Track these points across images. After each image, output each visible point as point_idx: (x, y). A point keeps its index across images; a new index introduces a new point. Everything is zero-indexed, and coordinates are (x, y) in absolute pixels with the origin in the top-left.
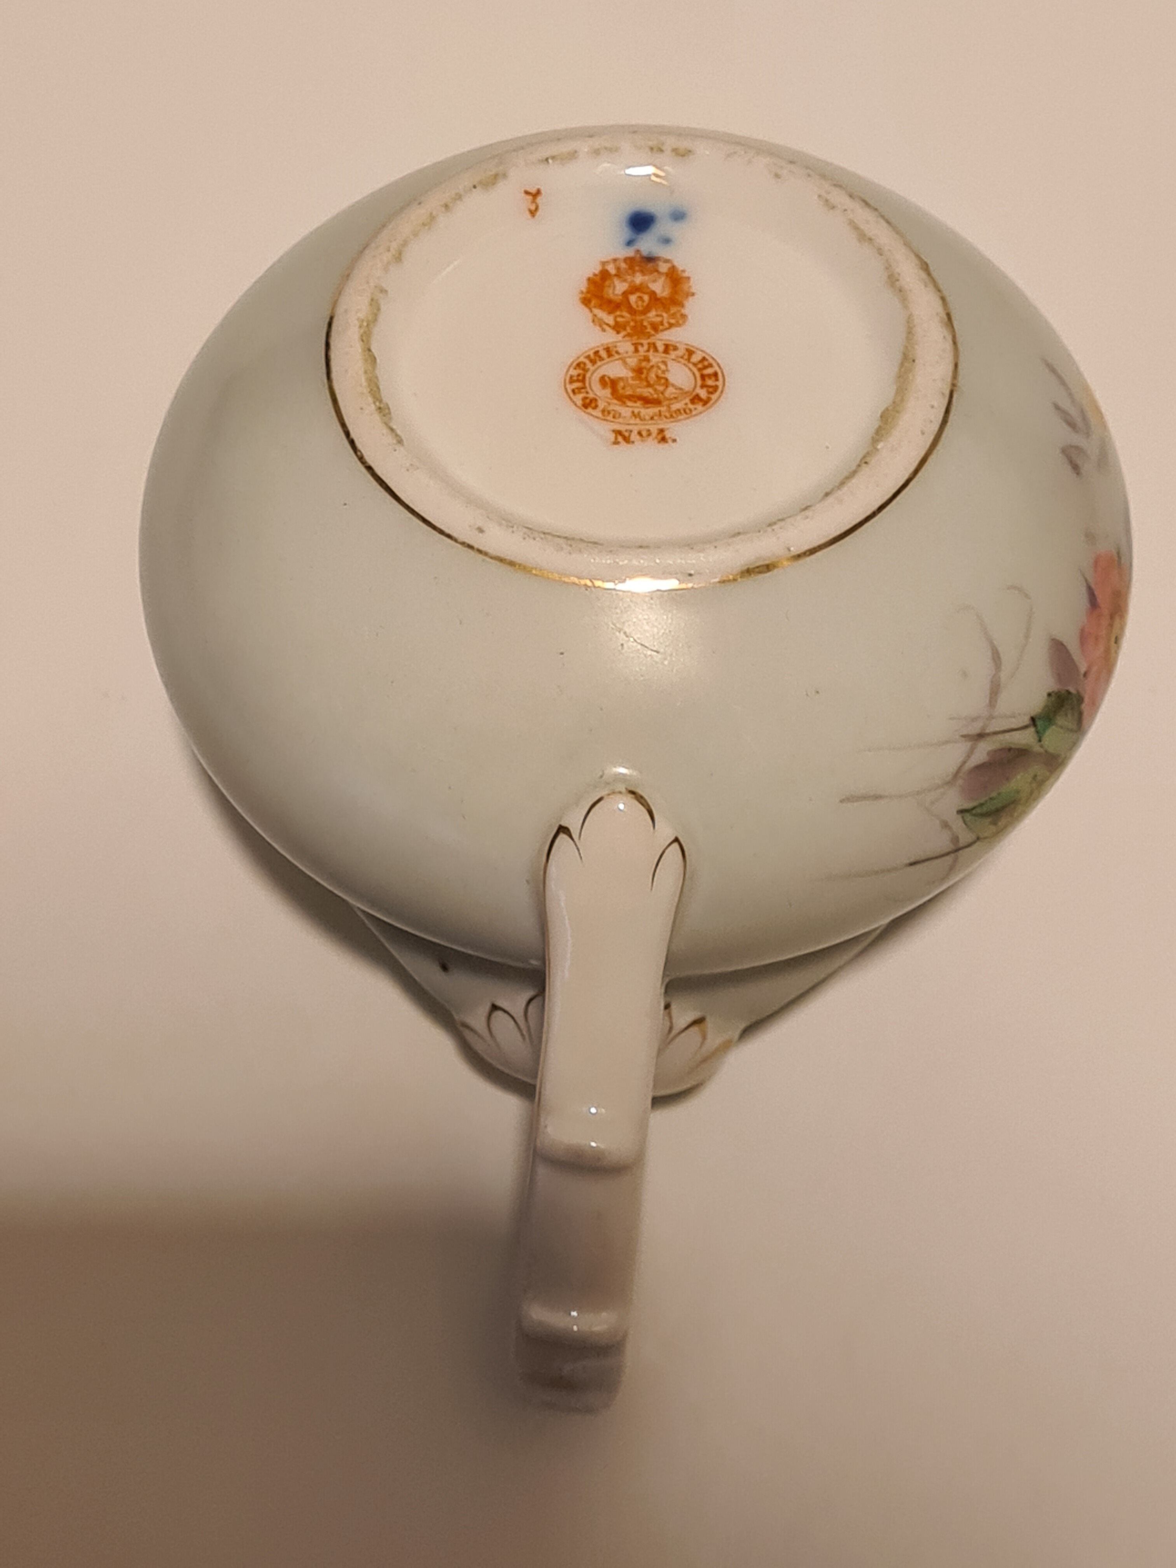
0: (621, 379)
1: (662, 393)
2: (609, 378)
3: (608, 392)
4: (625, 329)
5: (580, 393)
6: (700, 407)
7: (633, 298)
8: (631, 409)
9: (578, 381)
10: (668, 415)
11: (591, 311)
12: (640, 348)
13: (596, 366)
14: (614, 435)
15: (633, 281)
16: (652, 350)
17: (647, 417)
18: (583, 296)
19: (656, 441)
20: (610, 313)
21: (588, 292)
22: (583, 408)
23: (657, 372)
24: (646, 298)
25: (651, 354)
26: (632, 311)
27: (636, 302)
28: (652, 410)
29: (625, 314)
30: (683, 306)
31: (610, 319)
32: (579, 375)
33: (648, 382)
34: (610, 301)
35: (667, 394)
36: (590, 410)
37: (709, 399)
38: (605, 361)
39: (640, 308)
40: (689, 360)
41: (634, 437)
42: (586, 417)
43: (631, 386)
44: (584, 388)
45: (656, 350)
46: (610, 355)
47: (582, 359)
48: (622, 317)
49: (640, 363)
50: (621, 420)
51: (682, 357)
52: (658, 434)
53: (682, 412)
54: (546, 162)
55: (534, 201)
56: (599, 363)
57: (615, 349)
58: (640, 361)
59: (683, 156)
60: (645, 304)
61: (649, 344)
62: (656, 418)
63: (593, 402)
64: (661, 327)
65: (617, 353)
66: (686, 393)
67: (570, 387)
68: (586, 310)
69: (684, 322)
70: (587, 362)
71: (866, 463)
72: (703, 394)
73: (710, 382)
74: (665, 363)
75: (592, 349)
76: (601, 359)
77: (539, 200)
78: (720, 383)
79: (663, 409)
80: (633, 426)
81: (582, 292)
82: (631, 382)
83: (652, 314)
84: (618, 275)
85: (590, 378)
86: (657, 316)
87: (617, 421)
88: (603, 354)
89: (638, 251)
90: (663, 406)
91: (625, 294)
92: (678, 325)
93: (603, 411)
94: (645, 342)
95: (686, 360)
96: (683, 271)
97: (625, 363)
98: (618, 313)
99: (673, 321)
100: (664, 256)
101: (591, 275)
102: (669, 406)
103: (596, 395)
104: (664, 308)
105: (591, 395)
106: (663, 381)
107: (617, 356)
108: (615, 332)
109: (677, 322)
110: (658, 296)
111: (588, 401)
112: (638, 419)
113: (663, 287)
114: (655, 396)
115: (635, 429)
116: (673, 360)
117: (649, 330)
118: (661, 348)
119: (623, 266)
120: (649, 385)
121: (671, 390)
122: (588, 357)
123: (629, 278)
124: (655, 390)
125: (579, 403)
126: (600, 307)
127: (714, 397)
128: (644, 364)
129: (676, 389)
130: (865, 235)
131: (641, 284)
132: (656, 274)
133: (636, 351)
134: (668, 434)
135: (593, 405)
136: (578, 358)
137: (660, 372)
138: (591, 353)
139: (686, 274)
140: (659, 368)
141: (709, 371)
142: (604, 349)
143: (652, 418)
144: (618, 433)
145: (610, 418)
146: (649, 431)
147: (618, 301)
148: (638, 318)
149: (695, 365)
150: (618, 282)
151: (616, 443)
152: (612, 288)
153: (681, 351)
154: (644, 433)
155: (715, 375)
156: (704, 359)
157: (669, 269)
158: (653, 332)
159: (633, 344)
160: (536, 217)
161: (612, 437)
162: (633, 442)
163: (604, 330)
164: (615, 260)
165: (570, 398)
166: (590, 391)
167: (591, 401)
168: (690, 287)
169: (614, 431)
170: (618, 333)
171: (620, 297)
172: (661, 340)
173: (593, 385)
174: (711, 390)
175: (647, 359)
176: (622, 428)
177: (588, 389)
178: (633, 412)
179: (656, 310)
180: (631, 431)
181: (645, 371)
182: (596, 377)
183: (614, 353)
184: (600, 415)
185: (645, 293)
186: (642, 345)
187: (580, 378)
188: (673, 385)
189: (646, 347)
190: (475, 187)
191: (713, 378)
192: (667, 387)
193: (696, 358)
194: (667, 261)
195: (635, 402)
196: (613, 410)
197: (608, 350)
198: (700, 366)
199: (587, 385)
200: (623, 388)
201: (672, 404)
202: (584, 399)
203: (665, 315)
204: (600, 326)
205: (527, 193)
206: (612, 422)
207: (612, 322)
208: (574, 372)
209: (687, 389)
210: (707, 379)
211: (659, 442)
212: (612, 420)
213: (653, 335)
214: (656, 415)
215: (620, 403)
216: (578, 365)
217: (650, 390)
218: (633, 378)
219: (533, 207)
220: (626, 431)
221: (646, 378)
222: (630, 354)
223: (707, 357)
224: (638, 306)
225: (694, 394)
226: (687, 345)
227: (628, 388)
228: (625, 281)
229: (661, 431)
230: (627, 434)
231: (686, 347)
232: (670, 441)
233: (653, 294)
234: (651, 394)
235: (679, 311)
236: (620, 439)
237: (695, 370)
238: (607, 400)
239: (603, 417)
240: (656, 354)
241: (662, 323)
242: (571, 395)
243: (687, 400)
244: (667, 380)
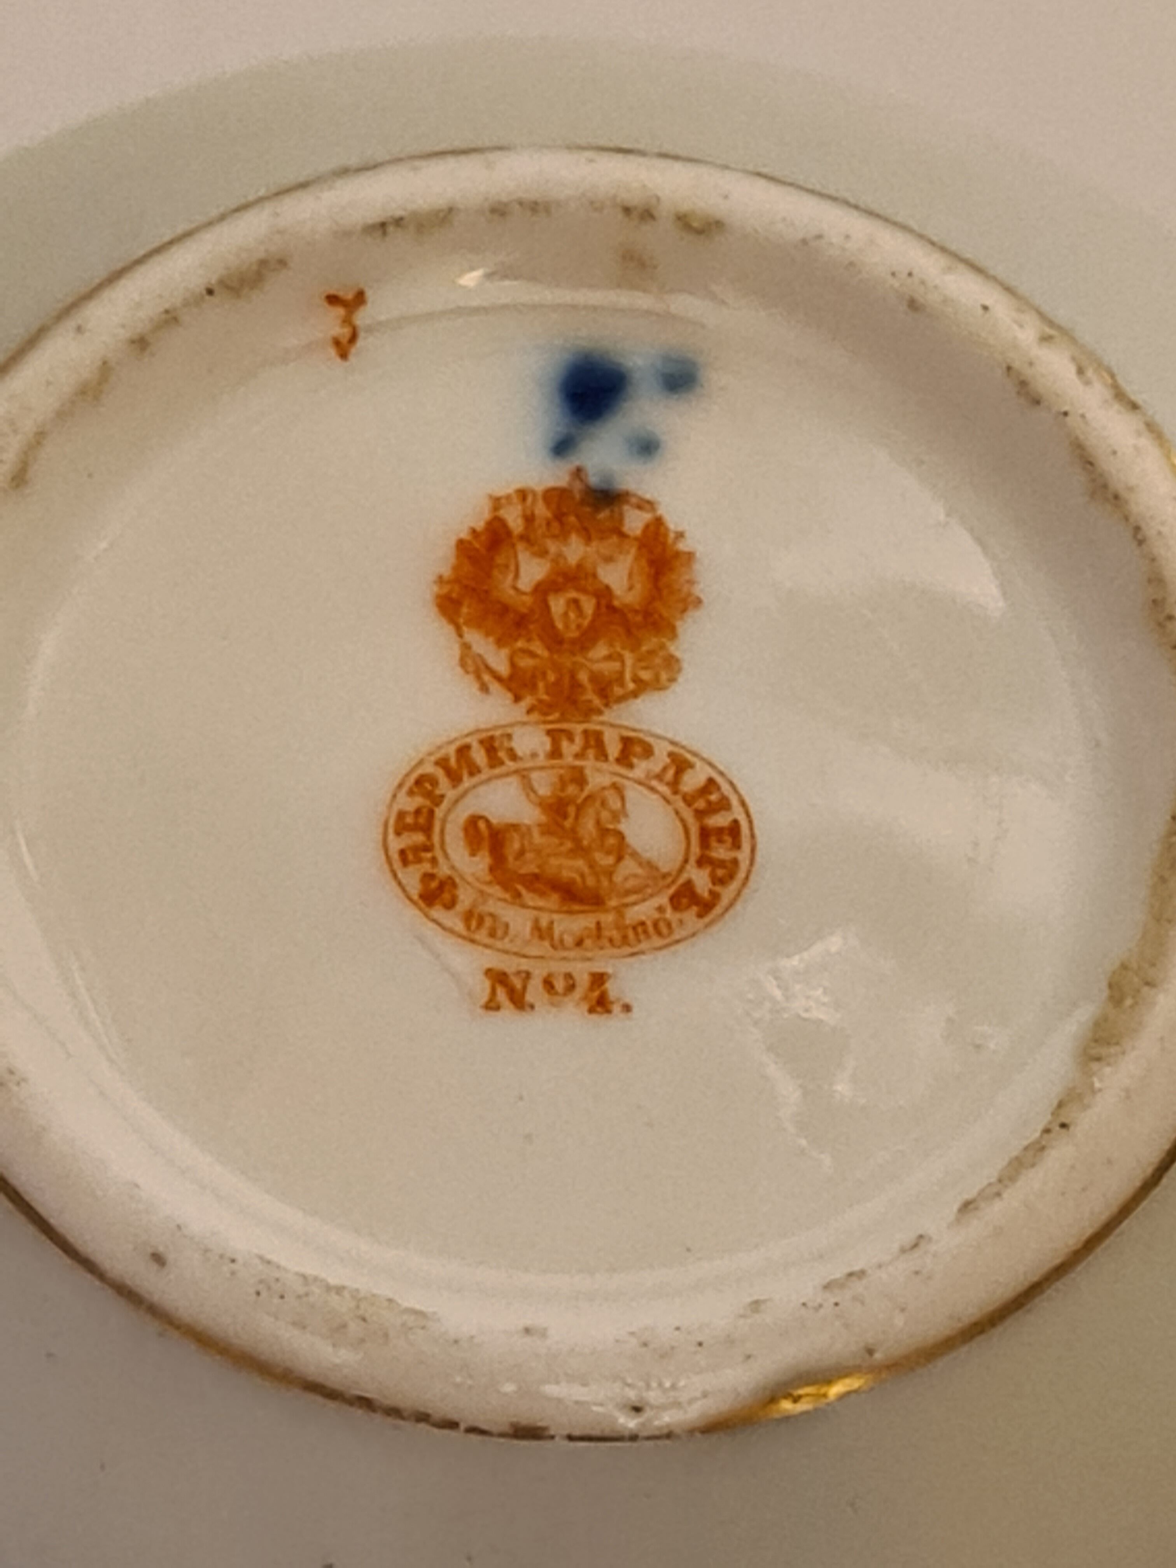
0: (515, 827)
1: (610, 874)
2: (487, 821)
3: (481, 864)
4: (533, 688)
5: (419, 861)
6: (690, 915)
7: (558, 605)
8: (531, 914)
9: (415, 828)
10: (615, 934)
11: (461, 636)
12: (565, 744)
13: (461, 788)
14: (487, 984)
15: (560, 555)
16: (591, 753)
17: (569, 940)
18: (445, 590)
19: (585, 1007)
20: (500, 643)
21: (456, 580)
22: (422, 904)
23: (598, 814)
24: (589, 605)
25: (589, 764)
26: (554, 640)
27: (566, 614)
28: (582, 923)
29: (538, 647)
30: (672, 632)
31: (499, 661)
32: (418, 812)
33: (577, 841)
34: (505, 609)
35: (618, 878)
36: (437, 912)
37: (715, 897)
38: (483, 776)
39: (574, 634)
40: (674, 785)
41: (535, 992)
42: (429, 930)
43: (538, 851)
44: (428, 848)
45: (602, 755)
46: (494, 760)
47: (429, 768)
48: (532, 655)
49: (563, 789)
50: (506, 944)
51: (659, 777)
52: (591, 989)
53: (651, 929)
54: (379, 233)
55: (347, 321)
56: (467, 782)
57: (506, 744)
58: (563, 783)
59: (699, 232)
60: (586, 623)
61: (586, 732)
62: (588, 942)
63: (447, 888)
64: (618, 691)
65: (513, 756)
66: (664, 876)
67: (396, 844)
68: (450, 629)
69: (672, 680)
70: (440, 774)
71: (1063, 1126)
72: (701, 880)
73: (720, 852)
74: (617, 789)
75: (451, 742)
76: (474, 770)
77: (362, 317)
78: (743, 856)
79: (608, 918)
80: (532, 962)
81: (440, 580)
82: (538, 839)
83: (600, 650)
84: (524, 538)
85: (444, 821)
86: (609, 658)
87: (499, 944)
88: (479, 756)
89: (578, 473)
90: (607, 911)
91: (543, 590)
92: (656, 685)
93: (468, 916)
94: (578, 728)
95: (668, 784)
96: (680, 535)
97: (528, 787)
98: (520, 644)
99: (645, 675)
100: (640, 493)
101: (465, 535)
102: (620, 911)
103: (453, 867)
104: (629, 632)
105: (443, 870)
106: (611, 841)
107: (511, 765)
108: (510, 696)
109: (657, 678)
110: (616, 603)
111: (434, 885)
112: (546, 943)
113: (630, 575)
114: (591, 881)
115: (539, 972)
116: (640, 783)
117: (591, 696)
118: (613, 749)
119: (542, 511)
120: (579, 850)
121: (629, 866)
122: (442, 763)
123: (553, 547)
124: (592, 865)
125: (414, 886)
126: (477, 622)
127: (727, 893)
128: (571, 790)
129: (640, 864)
130: (1105, 486)
131: (579, 566)
132: (615, 539)
133: (556, 753)
134: (612, 988)
135: (446, 896)
136: (421, 762)
137: (605, 815)
138: (451, 750)
139: (682, 546)
140: (603, 803)
141: (719, 820)
142: (481, 742)
143: (579, 943)
144: (498, 978)
145: (482, 935)
146: (569, 976)
147: (524, 610)
148: (567, 661)
149: (688, 800)
150: (528, 554)
151: (491, 1006)
152: (511, 576)
153: (660, 758)
154: (560, 985)
155: (734, 829)
156: (711, 781)
157: (647, 527)
158: (597, 702)
159: (549, 732)
160: (352, 358)
161: (482, 988)
162: (532, 1007)
163: (484, 688)
164: (523, 494)
165: (395, 875)
166: (441, 859)
167: (442, 886)
168: (691, 582)
169: (489, 972)
170: (517, 699)
171: (528, 600)
172: (612, 725)
173: (448, 839)
174: (720, 872)
175: (580, 779)
176: (509, 965)
177: (438, 853)
178: (536, 921)
179: (611, 645)
180: (528, 975)
181: (571, 810)
182: (462, 814)
183: (502, 754)
184: (460, 927)
185: (584, 591)
186: (571, 738)
187: (422, 820)
188: (634, 855)
189: (576, 747)
190: (210, 292)
191: (728, 839)
192: (620, 859)
193: (693, 781)
194: (646, 505)
195: (542, 894)
196: (491, 915)
197: (490, 746)
198: (701, 804)
199: (436, 838)
200: (521, 853)
201: (627, 905)
202: (428, 877)
203: (629, 658)
204: (478, 677)
205: (333, 300)
206: (486, 946)
207: (503, 668)
208: (409, 804)
209: (665, 869)
210: (714, 843)
211: (591, 1011)
212: (488, 941)
213: (600, 712)
214: (588, 937)
215: (507, 896)
216: (418, 782)
217: (580, 863)
218: (546, 830)
219: (344, 332)
220: (518, 973)
221: (573, 830)
222: (541, 760)
223: (719, 779)
224: (567, 626)
225: (681, 881)
226: (673, 743)
227: (529, 856)
228: (543, 553)
229: (599, 979)
230: (518, 983)
231: (671, 748)
232: (616, 1009)
233: (604, 595)
234: (582, 876)
235: (662, 647)
236: (502, 995)
237: (688, 814)
238: (477, 884)
239: (464, 932)
240: (599, 764)
241: (620, 679)
242: (397, 864)
243: (663, 900)
244: (621, 836)
